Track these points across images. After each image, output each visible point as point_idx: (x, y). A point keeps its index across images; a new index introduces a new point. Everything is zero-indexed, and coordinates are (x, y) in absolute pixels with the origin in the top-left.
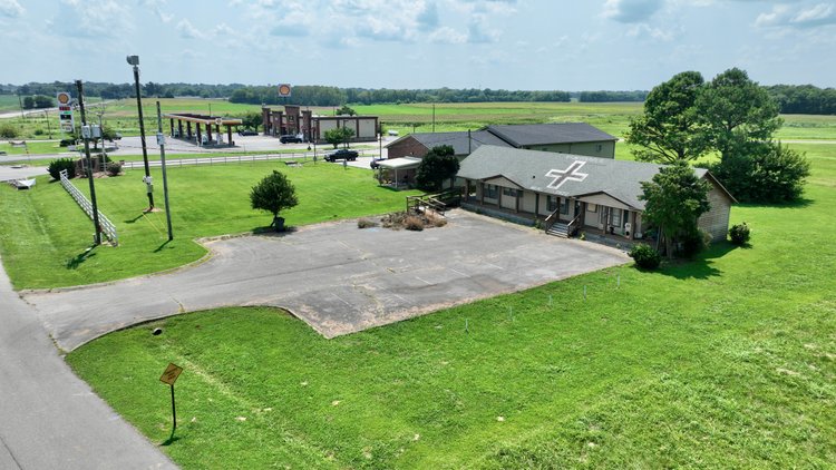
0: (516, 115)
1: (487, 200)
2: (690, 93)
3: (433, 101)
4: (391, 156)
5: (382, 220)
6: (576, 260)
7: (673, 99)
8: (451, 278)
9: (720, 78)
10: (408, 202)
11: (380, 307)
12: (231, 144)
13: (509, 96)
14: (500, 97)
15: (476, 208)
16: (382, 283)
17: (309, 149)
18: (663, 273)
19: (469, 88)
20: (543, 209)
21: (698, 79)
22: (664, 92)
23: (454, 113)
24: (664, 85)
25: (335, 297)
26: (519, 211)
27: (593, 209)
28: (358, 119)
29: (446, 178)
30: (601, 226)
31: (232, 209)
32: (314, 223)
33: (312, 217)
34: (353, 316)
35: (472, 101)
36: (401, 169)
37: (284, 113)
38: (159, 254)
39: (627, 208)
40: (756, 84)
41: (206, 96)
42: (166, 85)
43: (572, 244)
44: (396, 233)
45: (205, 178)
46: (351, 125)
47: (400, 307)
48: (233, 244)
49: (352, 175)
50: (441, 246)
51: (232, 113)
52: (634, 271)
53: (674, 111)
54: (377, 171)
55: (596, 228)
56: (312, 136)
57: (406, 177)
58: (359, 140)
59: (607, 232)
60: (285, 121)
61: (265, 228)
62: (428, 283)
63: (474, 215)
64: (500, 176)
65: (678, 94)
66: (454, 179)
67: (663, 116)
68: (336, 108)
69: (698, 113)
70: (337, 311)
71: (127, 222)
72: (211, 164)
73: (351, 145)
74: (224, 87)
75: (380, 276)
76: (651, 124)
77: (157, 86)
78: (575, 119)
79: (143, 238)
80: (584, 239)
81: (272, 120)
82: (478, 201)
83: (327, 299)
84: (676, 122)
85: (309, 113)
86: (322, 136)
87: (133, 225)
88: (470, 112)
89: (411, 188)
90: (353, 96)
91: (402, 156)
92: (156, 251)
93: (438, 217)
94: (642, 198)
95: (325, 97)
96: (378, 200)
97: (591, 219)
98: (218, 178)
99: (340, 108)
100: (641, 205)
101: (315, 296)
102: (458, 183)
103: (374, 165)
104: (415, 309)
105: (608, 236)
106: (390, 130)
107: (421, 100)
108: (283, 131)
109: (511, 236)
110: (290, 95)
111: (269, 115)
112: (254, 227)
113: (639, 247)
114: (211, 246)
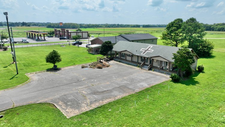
0: (126, 31)
1: (122, 58)
2: (179, 25)
3: (103, 27)
4: (92, 44)
5: (89, 65)
6: (152, 79)
7: (175, 27)
8: (113, 88)
9: (188, 20)
10: (97, 59)
11: (88, 101)
12: (45, 40)
13: (124, 26)
14: (122, 26)
15: (119, 60)
16: (89, 90)
17: (68, 41)
18: (181, 83)
19: (113, 24)
20: (140, 61)
21: (181, 21)
22: (172, 24)
23: (109, 30)
24: (172, 22)
25: (72, 97)
26: (132, 61)
27: (156, 61)
28: (82, 32)
29: (109, 51)
30: (159, 67)
31: (41, 62)
32: (67, 66)
33: (67, 64)
34: (78, 106)
35: (114, 27)
36: (95, 48)
37: (61, 31)
38: (11, 80)
39: (167, 61)
40: (198, 22)
41: (40, 26)
42: (28, 23)
43: (150, 73)
44: (94, 70)
45: (35, 51)
46: (80, 34)
47: (95, 101)
48: (39, 75)
49: (80, 49)
50: (109, 74)
51: (46, 31)
52: (172, 83)
53: (175, 30)
54: (88, 48)
55: (157, 67)
56: (69, 37)
57: (97, 50)
58: (83, 38)
59: (161, 69)
60: (61, 33)
61: (51, 69)
62: (105, 90)
63: (118, 63)
64: (126, 51)
65: (176, 25)
66: (111, 51)
67: (172, 32)
68: (76, 29)
69: (182, 30)
70: (73, 104)
71: (4, 67)
72: (37, 46)
73: (80, 40)
74: (45, 23)
75: (88, 88)
76: (168, 34)
77: (25, 23)
78: (143, 32)
79: (8, 74)
80: (153, 71)
81: (57, 33)
82: (119, 58)
83: (69, 98)
84: (175, 33)
85: (68, 31)
86: (72, 37)
87: (6, 68)
88: (114, 30)
89: (98, 54)
90: (81, 26)
91: (95, 44)
92: (10, 79)
93: (107, 63)
94: (173, 59)
95: (73, 26)
96: (88, 58)
97: (155, 64)
98: (38, 51)
99: (77, 29)
100: (173, 61)
101: (65, 97)
102: (112, 52)
103: (87, 46)
104: (101, 102)
105: (161, 70)
106: (92, 35)
107: (100, 27)
108: (61, 36)
109: (130, 70)
110: (63, 25)
111: (56, 31)
112: (47, 69)
113: (173, 75)
114: (31, 76)
